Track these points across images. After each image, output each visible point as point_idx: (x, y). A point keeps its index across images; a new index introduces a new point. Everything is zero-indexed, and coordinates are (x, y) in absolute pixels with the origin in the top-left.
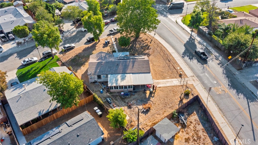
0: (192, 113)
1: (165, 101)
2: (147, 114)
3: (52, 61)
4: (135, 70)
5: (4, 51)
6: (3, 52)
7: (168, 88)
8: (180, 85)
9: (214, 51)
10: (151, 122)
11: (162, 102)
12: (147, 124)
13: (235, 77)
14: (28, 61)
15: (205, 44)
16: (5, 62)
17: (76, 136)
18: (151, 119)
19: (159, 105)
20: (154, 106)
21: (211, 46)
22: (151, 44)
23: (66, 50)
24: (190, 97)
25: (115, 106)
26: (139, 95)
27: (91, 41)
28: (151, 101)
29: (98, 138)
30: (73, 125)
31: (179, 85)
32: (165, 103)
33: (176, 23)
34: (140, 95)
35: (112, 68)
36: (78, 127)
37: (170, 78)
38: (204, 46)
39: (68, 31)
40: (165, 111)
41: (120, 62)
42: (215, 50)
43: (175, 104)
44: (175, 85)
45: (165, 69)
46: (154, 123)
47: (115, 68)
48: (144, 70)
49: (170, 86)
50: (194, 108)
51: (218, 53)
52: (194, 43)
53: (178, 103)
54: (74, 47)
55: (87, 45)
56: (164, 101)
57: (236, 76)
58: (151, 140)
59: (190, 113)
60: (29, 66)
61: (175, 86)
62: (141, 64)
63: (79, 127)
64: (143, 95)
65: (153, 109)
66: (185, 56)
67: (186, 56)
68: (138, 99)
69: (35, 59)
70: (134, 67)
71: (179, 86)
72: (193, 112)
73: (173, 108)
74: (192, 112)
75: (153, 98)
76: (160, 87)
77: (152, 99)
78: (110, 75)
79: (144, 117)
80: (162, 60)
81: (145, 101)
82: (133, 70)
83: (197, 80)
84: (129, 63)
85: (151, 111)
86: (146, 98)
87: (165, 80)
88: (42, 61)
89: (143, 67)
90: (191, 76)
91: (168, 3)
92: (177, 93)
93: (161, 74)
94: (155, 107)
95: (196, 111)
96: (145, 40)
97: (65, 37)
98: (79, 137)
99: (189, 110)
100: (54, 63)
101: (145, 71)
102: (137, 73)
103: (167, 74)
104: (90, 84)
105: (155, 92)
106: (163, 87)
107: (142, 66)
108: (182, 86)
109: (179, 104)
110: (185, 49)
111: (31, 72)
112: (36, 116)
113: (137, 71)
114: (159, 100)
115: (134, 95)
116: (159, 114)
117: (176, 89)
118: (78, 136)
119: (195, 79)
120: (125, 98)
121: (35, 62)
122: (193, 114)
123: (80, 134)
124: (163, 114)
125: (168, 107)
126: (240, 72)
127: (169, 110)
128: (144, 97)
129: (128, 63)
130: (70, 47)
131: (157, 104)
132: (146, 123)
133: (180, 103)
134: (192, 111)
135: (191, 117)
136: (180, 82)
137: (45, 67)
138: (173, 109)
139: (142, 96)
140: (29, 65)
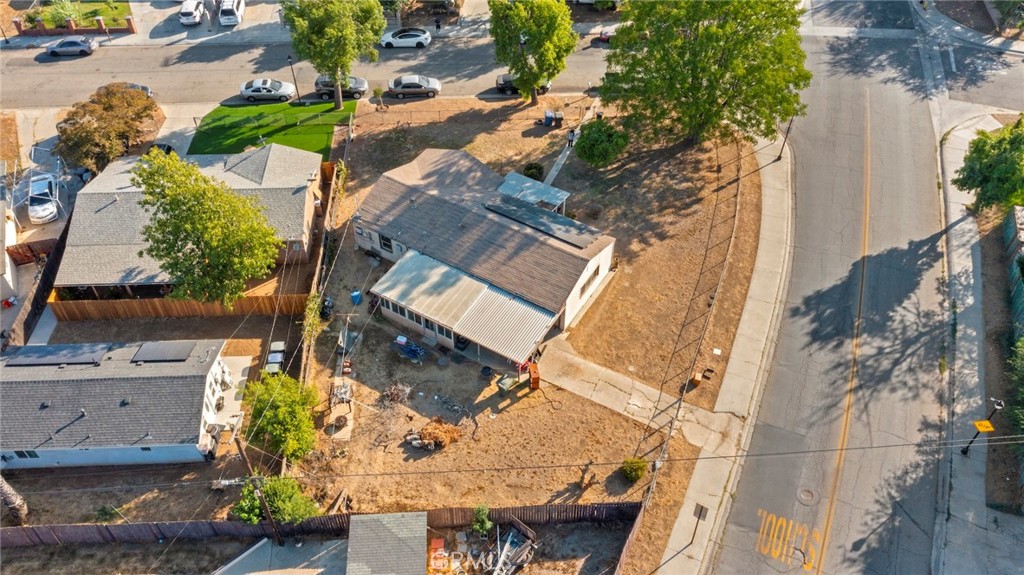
0: (564, 558)
1: (524, 452)
2: (411, 461)
3: (327, 118)
4: (510, 276)
5: (241, 28)
6: (235, 29)
7: (589, 409)
8: (646, 422)
9: (974, 355)
10: (398, 493)
11: (507, 449)
12: (381, 494)
13: (937, 528)
14: (258, 90)
15: (970, 301)
16: (215, 65)
17: (119, 401)
18: (411, 485)
19: (484, 454)
20: (465, 447)
21: (986, 323)
22: (714, 196)
23: (401, 96)
24: (630, 491)
25: (346, 370)
26: (461, 375)
27: (509, 92)
28: (474, 421)
29: (172, 445)
30: (145, 362)
31: (640, 420)
32: (514, 459)
33: (938, 139)
34: (459, 379)
35: (437, 232)
36: (144, 378)
37: (637, 374)
38: (954, 306)
39: (474, 22)
40: (480, 488)
41: (482, 222)
42: (985, 354)
43: (544, 487)
44: (625, 413)
45: (657, 328)
46: (405, 505)
47: (446, 236)
48: (538, 293)
49: (600, 406)
50: (596, 542)
51: (987, 374)
52: (919, 273)
53: (561, 488)
54: (434, 93)
55: (484, 102)
56: (520, 449)
57: (950, 525)
58: (335, 554)
59: (559, 555)
60: (253, 108)
61: (620, 415)
62: (547, 262)
63: (148, 378)
64: (471, 385)
65: (452, 456)
66: (806, 314)
67: (813, 314)
68: (439, 390)
69: (288, 89)
70: (511, 263)
71: (637, 424)
72: (574, 557)
73: (520, 495)
74: (572, 554)
75: (493, 417)
76: (559, 389)
77: (486, 417)
78: (416, 253)
79: (394, 466)
80: (685, 286)
81: (455, 408)
82: (501, 275)
83: (739, 444)
84: (506, 240)
85: (437, 456)
86: (469, 400)
87: (609, 371)
88: (303, 104)
89: (546, 281)
90: (733, 414)
91: (1002, 29)
92: (600, 447)
93: (618, 340)
94: (465, 452)
95: (587, 560)
96: (710, 169)
97: (445, 44)
98: (123, 408)
99: (567, 539)
100: (325, 129)
101: (541, 301)
102: (508, 293)
103: (641, 353)
104: (355, 251)
105: (521, 398)
106: (571, 393)
107: (546, 272)
108: (650, 432)
109: (559, 494)
110: (843, 283)
111: (242, 131)
112: (112, 278)
113: (514, 283)
114: (506, 433)
115: (441, 368)
116: (450, 485)
117: (608, 431)
118: (124, 404)
119: (734, 434)
120: (405, 363)
121: (280, 99)
122: (565, 566)
123: (133, 403)
124: (463, 495)
125: (508, 482)
126: (996, 521)
127: (500, 494)
128: (466, 396)
129: (505, 236)
130: (417, 90)
131: (482, 445)
132: (378, 487)
133: (567, 490)
134: (573, 550)
135: (548, 568)
136: (658, 412)
137: (290, 130)
138: (517, 498)
139: (464, 387)
140: (257, 105)
